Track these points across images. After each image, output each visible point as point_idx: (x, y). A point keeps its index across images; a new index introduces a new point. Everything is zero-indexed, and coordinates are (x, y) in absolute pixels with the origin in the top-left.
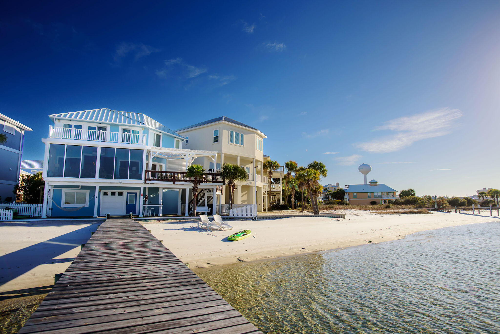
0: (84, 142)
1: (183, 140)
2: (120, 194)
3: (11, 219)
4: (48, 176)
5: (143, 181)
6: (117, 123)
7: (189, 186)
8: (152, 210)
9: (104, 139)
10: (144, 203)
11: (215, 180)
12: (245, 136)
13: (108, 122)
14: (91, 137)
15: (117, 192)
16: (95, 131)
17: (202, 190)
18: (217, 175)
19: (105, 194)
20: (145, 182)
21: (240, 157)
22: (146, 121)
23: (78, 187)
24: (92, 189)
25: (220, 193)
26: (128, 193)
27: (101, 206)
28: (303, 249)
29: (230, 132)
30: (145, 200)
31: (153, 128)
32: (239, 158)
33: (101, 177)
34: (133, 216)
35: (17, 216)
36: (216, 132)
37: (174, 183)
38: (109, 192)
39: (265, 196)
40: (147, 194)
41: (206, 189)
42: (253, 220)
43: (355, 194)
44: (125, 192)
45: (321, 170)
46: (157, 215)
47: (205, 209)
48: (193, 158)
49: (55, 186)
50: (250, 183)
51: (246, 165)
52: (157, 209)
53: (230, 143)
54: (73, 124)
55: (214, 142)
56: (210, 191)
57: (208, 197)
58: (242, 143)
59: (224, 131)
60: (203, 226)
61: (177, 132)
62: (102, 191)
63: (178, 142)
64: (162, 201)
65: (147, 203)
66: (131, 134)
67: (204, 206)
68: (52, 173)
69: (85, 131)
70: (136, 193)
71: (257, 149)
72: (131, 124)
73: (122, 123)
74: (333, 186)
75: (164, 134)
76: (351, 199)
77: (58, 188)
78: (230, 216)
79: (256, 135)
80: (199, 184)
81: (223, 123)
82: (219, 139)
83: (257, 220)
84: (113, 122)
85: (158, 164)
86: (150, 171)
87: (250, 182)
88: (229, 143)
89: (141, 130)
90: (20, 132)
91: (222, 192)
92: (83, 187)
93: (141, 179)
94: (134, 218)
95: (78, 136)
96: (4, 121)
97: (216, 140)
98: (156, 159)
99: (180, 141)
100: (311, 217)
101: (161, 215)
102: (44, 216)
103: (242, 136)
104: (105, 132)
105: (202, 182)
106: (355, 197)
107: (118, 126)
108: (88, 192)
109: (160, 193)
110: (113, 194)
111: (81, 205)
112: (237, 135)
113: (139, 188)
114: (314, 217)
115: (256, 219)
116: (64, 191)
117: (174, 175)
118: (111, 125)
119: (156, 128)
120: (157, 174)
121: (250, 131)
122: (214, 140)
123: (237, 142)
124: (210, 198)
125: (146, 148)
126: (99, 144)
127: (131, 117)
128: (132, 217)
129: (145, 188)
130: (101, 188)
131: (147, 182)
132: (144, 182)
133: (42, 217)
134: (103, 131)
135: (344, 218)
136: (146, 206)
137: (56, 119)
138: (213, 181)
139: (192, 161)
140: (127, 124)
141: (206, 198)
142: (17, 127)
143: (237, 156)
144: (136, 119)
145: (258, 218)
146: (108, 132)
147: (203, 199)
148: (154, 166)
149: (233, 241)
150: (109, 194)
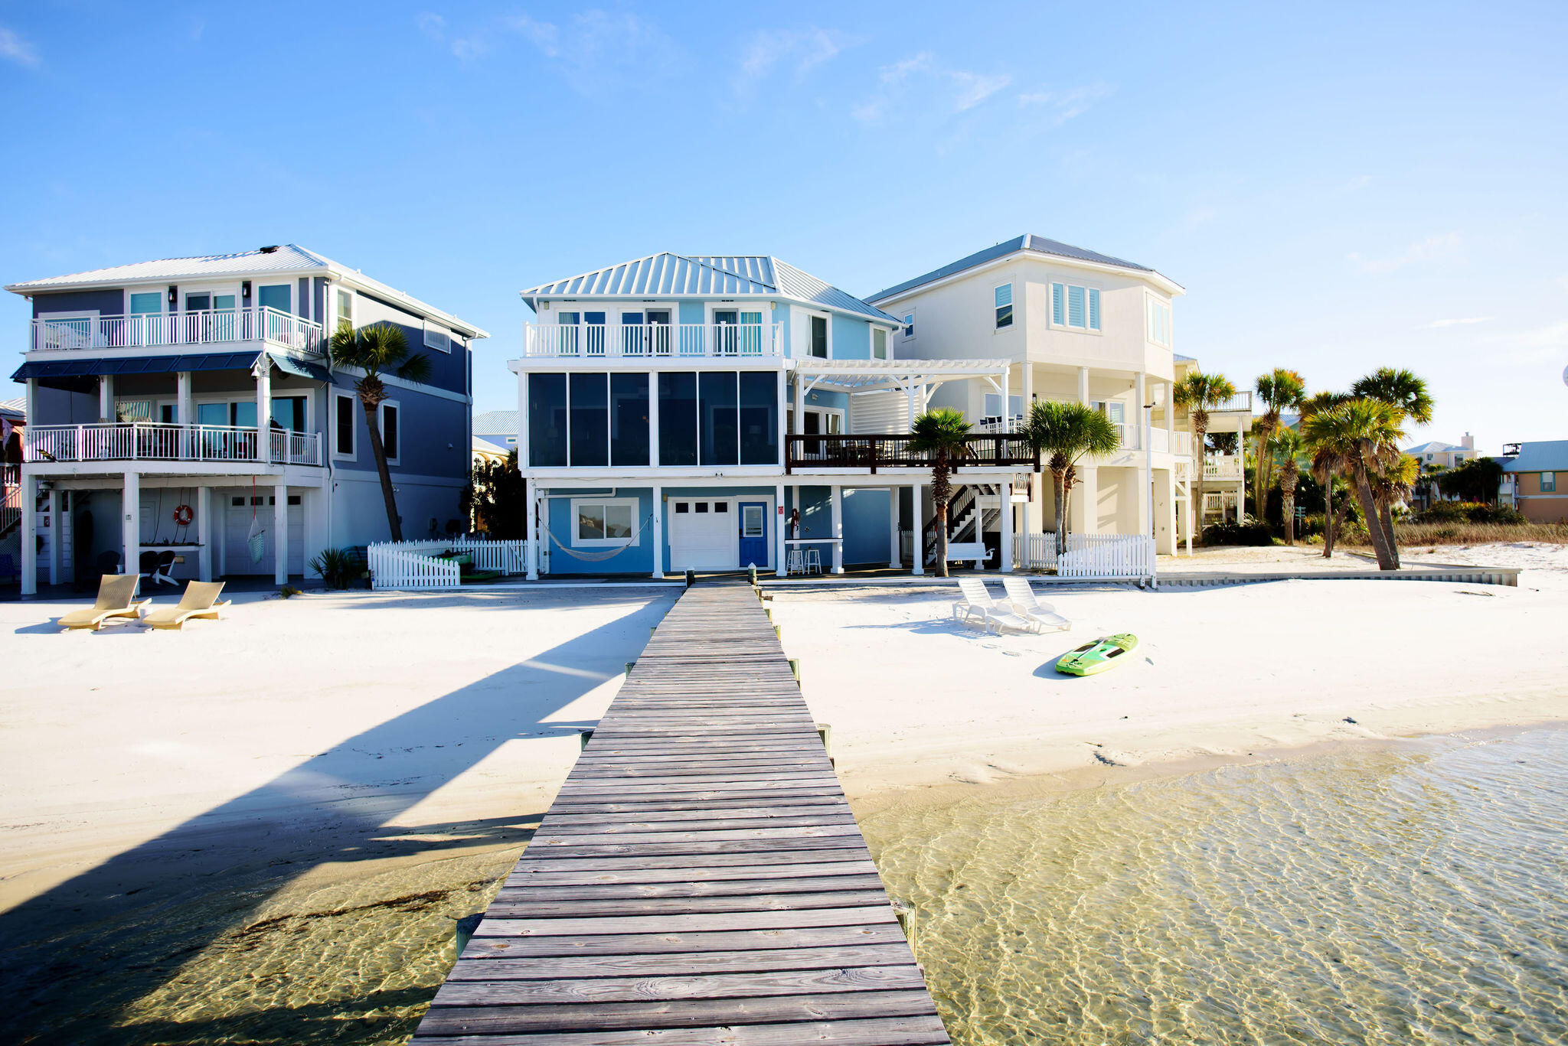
0: (614, 361)
1: (895, 328)
2: (721, 508)
3: (458, 582)
4: (532, 464)
5: (780, 468)
6: (699, 294)
7: (921, 478)
8: (812, 554)
9: (665, 348)
10: (789, 535)
11: (1005, 456)
12: (1105, 296)
13: (672, 294)
14: (632, 345)
15: (711, 501)
16: (639, 326)
17: (964, 488)
18: (1011, 437)
19: (682, 508)
20: (788, 472)
21: (1091, 370)
22: (779, 279)
23: (610, 490)
24: (645, 494)
25: (1026, 498)
26: (741, 505)
27: (671, 542)
28: (1349, 721)
29: (1051, 287)
30: (793, 523)
31: (802, 300)
32: (1086, 373)
33: (664, 461)
34: (758, 572)
35: (472, 574)
36: (1003, 292)
37: (873, 472)
38: (692, 502)
39: (1179, 498)
40: (796, 505)
41: (975, 487)
42: (1142, 588)
43: (1548, 478)
44: (733, 503)
45: (1409, 401)
46: (827, 570)
47: (977, 551)
48: (929, 387)
49: (552, 491)
50: (1129, 459)
51: (1110, 396)
52: (827, 552)
53: (1053, 325)
54: (582, 309)
55: (1000, 324)
56: (991, 492)
57: (983, 510)
58: (1096, 323)
59: (1029, 285)
60: (971, 616)
61: (874, 305)
62: (673, 501)
63: (880, 337)
64: (840, 526)
65: (796, 534)
66: (739, 325)
67: (971, 539)
68: (545, 453)
69: (614, 329)
70: (764, 505)
71: (1151, 338)
72: (738, 294)
73: (712, 294)
74: (1448, 449)
75: (836, 315)
76: (1530, 497)
77: (560, 497)
78: (1060, 573)
79: (1145, 289)
80: (955, 472)
81: (1025, 258)
82: (1014, 313)
83: (1156, 590)
84: (686, 294)
85: (821, 411)
86: (800, 437)
87: (1128, 453)
88: (1048, 328)
89: (767, 311)
90: (462, 344)
91: (1029, 494)
92: (621, 492)
93: (775, 461)
94: (761, 582)
95: (597, 345)
96: (422, 318)
97: (1004, 318)
98: (818, 396)
99: (888, 331)
100: (1369, 578)
101: (841, 570)
102: (532, 575)
103: (1095, 298)
104: (665, 325)
105: (963, 463)
106: (1550, 488)
107: (700, 302)
108: (634, 503)
109: (835, 501)
110: (702, 508)
111: (620, 542)
112: (1077, 295)
113: (772, 490)
114: (1379, 578)
115: (1154, 585)
116: (576, 504)
117: (873, 445)
118: (683, 302)
119: (812, 299)
120: (823, 444)
121: (1124, 275)
122: (998, 317)
123: (1077, 319)
124: (992, 515)
125: (782, 366)
126: (652, 365)
127: (737, 271)
128: (755, 579)
129: (788, 490)
130: (667, 492)
131: (794, 470)
132: (784, 470)
133: (528, 578)
134: (660, 325)
135: (1512, 583)
136: (796, 543)
137: (539, 300)
138: (999, 461)
139: (927, 398)
140: (725, 295)
141: (977, 514)
142: (453, 330)
143: (1080, 368)
144: (750, 275)
145: (1159, 583)
146: (675, 325)
147: (968, 518)
148: (811, 420)
149: (1073, 675)
150: (692, 508)
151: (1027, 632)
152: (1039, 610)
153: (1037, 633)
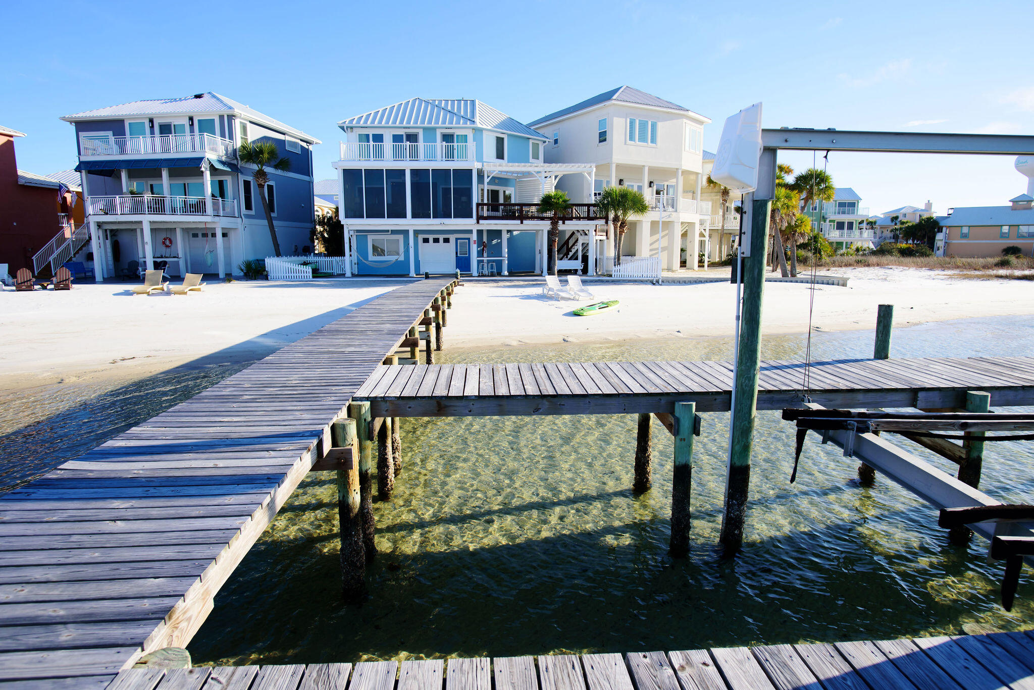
0: (388, 163)
1: (545, 142)
2: (446, 240)
3: (311, 277)
4: (346, 217)
5: (474, 220)
6: (433, 125)
7: (545, 226)
8: (492, 265)
9: (414, 155)
11: (592, 215)
12: (660, 125)
13: (419, 124)
14: (398, 155)
15: (441, 237)
16: (402, 144)
17: (573, 233)
18: (594, 205)
19: (426, 241)
20: (478, 222)
21: (649, 167)
22: (478, 118)
23: (388, 231)
24: (405, 233)
25: (604, 238)
26: (457, 239)
27: (420, 258)
29: (628, 121)
30: (483, 250)
31: (489, 128)
32: (646, 169)
33: (414, 216)
34: (460, 274)
35: (317, 273)
36: (602, 123)
37: (522, 223)
38: (431, 237)
40: (485, 239)
41: (578, 231)
42: (654, 284)
43: (965, 230)
44: (452, 238)
46: (499, 274)
47: (578, 265)
48: (556, 177)
49: (358, 231)
50: (669, 216)
51: (667, 181)
52: (499, 264)
53: (629, 142)
54: (371, 132)
55: (600, 141)
56: (586, 234)
57: (583, 244)
58: (653, 140)
59: (615, 119)
61: (532, 128)
62: (421, 237)
63: (536, 146)
64: (506, 250)
65: (485, 255)
66: (455, 144)
67: (577, 259)
68: (353, 212)
69: (388, 145)
70: (469, 239)
71: (687, 148)
72: (454, 125)
73: (440, 124)
74: (916, 210)
75: (509, 135)
76: (954, 242)
77: (362, 234)
78: (613, 276)
79: (685, 120)
80: (564, 223)
81: (614, 104)
82: (608, 137)
83: (661, 285)
84: (426, 125)
85: (501, 189)
86: (485, 204)
87: (669, 213)
88: (625, 144)
89: (470, 135)
90: (307, 147)
91: (607, 235)
92: (394, 232)
93: (471, 217)
94: (462, 278)
95: (379, 154)
96: (284, 134)
97: (603, 137)
98: (495, 180)
99: (540, 143)
101: (506, 273)
102: (348, 274)
103: (654, 126)
104: (416, 144)
105: (571, 219)
106: (965, 236)
107: (434, 129)
108: (401, 238)
109: (505, 236)
110: (436, 241)
111: (393, 258)
112: (643, 125)
113: (471, 232)
115: (660, 283)
116: (370, 238)
117: (522, 208)
118: (425, 129)
119: (495, 127)
120: (501, 207)
121: (672, 113)
122: (600, 137)
123: (643, 139)
124: (585, 246)
125: (475, 166)
126: (408, 165)
127: (456, 111)
128: (459, 277)
129: (480, 232)
130: (417, 233)
131: (481, 222)
132: (476, 221)
133: (346, 276)
134: (411, 144)
135: (844, 285)
136: (485, 259)
137: (347, 128)
138: (589, 218)
139: (555, 183)
140: (447, 125)
141: (579, 247)
142: (301, 140)
143: (644, 166)
144: (462, 113)
145: (663, 282)
146: (421, 144)
147: (576, 248)
148: (494, 194)
150: (431, 240)
151: (570, 299)
152: (582, 291)
153: (578, 300)
